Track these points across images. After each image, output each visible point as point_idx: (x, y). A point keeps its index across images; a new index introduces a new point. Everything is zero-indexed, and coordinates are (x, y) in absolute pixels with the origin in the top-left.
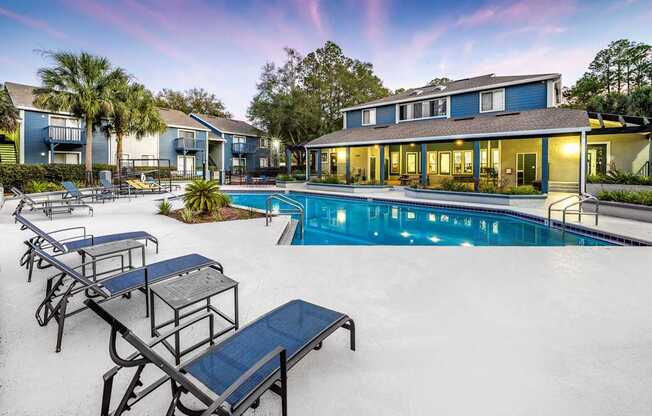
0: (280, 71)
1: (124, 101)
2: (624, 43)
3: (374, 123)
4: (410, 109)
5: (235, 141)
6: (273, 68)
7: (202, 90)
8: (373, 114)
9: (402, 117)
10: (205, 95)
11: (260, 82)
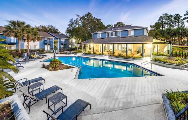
0: (75, 21)
1: (30, 33)
2: (166, 14)
3: (101, 37)
4: (110, 34)
5: (62, 40)
6: (73, 20)
7: (52, 25)
8: (100, 35)
9: (108, 36)
10: (53, 27)
11: (69, 24)
